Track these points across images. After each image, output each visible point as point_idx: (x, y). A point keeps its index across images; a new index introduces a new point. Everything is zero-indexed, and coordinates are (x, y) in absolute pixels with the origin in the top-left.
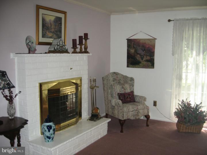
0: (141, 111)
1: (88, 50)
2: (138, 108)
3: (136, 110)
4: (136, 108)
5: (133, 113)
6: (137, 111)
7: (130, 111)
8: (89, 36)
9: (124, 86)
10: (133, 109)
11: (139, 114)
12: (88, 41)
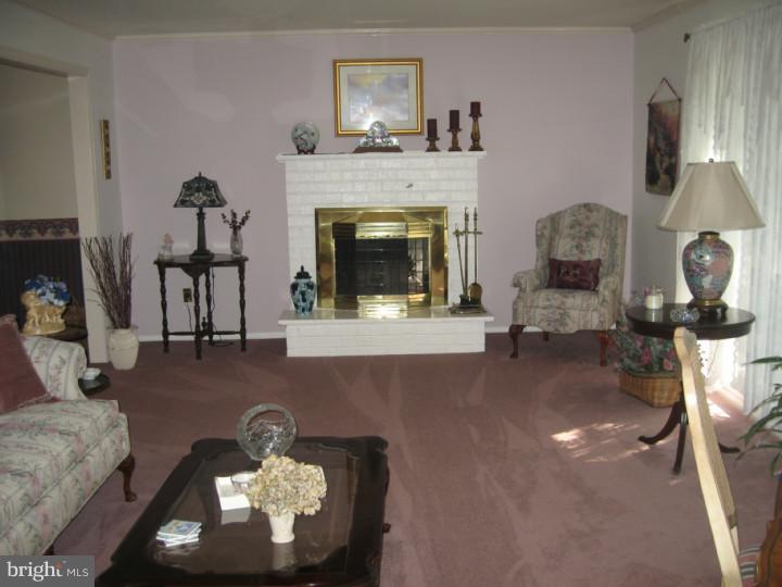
0: (574, 314)
1: (481, 143)
2: (563, 303)
3: (560, 308)
4: (559, 302)
5: (544, 312)
6: (561, 311)
7: (537, 307)
8: (483, 110)
9: (584, 244)
10: (548, 303)
11: (568, 321)
12: (480, 119)
